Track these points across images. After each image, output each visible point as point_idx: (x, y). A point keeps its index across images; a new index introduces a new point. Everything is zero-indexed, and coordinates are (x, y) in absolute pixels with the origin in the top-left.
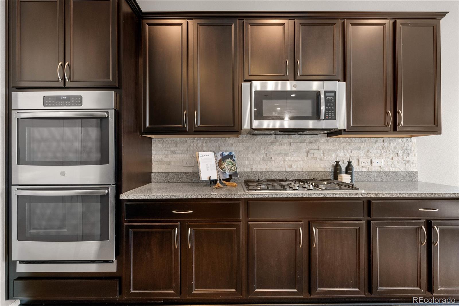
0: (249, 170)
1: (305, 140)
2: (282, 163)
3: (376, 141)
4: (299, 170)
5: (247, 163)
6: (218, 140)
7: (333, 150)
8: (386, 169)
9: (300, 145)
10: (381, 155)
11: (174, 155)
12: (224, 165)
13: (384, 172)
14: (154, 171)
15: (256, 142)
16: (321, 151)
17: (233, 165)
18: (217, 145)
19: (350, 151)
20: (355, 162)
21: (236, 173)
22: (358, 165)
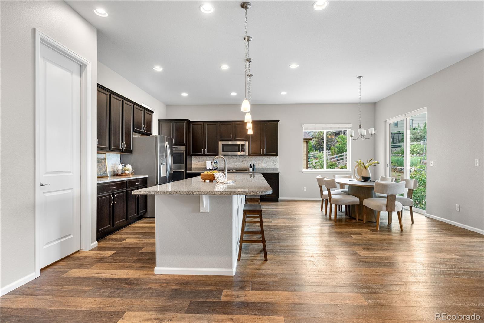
2: (234, 165)
3: (265, 158)
4: (239, 167)
5: (222, 165)
7: (250, 161)
8: (268, 167)
10: (267, 162)
11: (199, 162)
12: (214, 165)
13: (267, 168)
14: (192, 167)
17: (217, 165)
18: (213, 159)
19: (256, 161)
20: (257, 165)
21: (218, 167)
22: (259, 165)
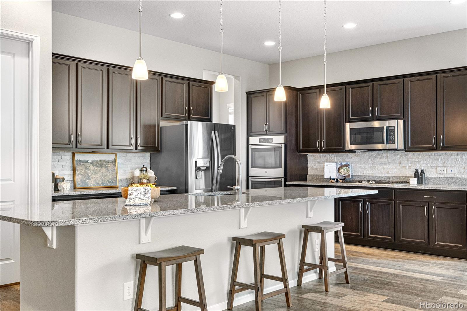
0: (361, 175)
1: (398, 154)
2: (383, 170)
4: (394, 175)
5: (360, 170)
6: (343, 155)
7: (418, 162)
8: (459, 176)
9: (394, 158)
10: (456, 165)
11: (319, 164)
12: (341, 170)
13: (457, 178)
14: (309, 173)
15: (366, 156)
16: (409, 162)
17: (348, 170)
18: (343, 158)
19: (431, 162)
20: (434, 170)
21: (349, 175)
22: (437, 172)
